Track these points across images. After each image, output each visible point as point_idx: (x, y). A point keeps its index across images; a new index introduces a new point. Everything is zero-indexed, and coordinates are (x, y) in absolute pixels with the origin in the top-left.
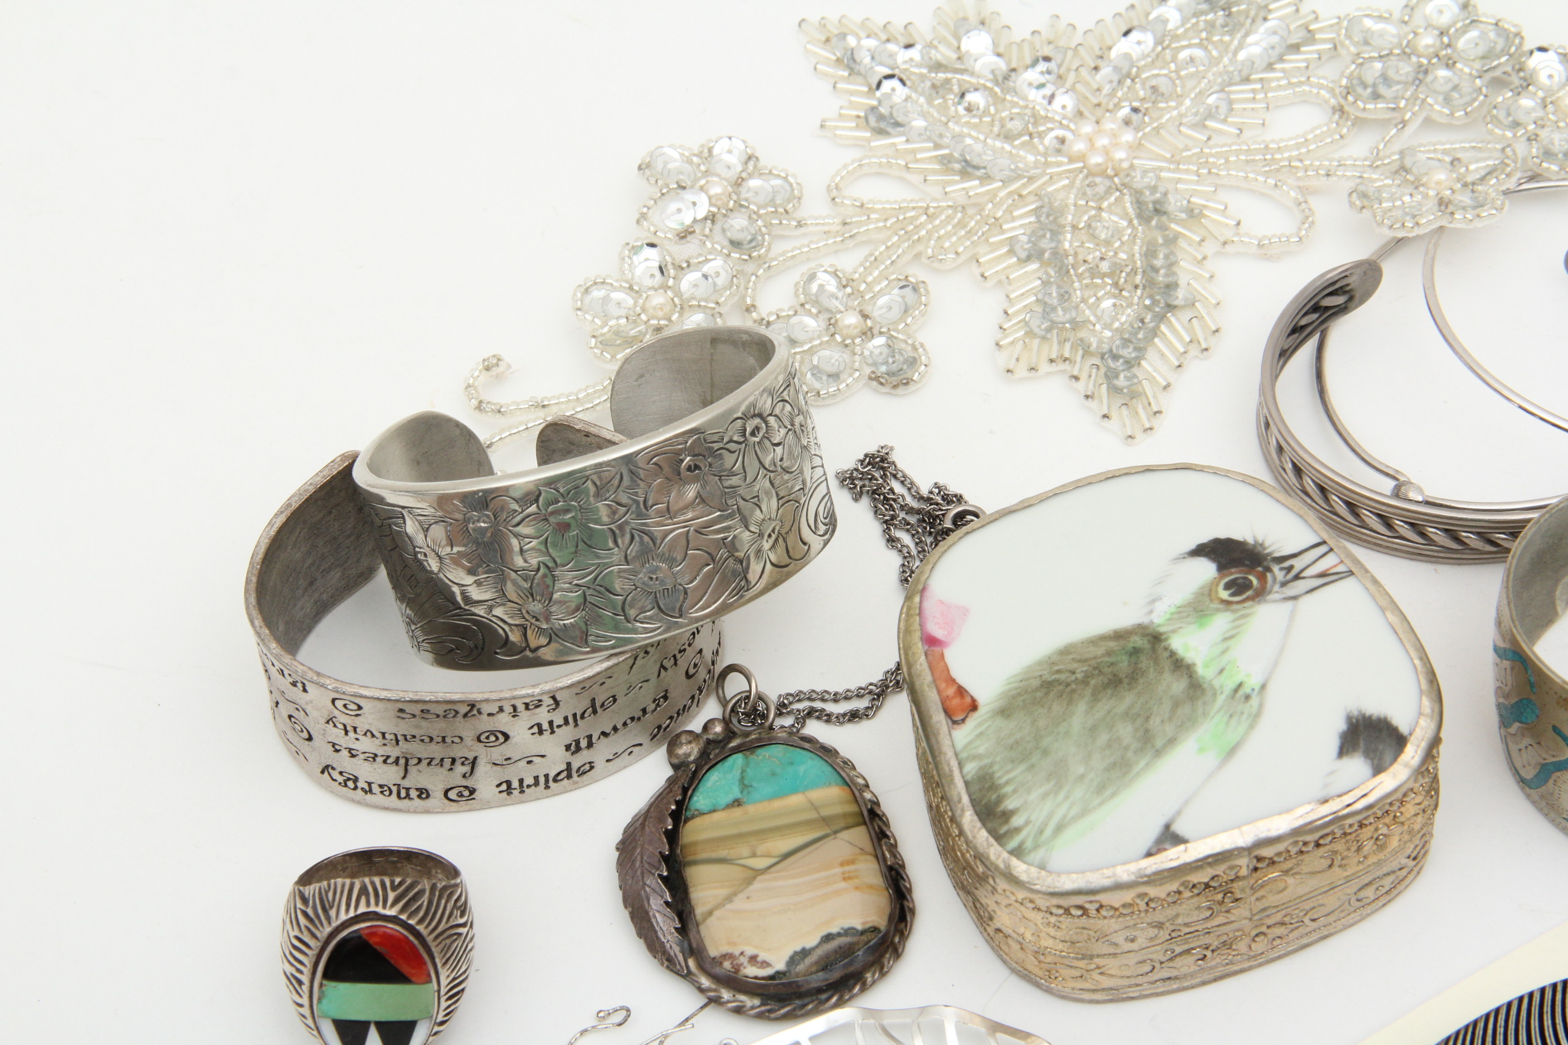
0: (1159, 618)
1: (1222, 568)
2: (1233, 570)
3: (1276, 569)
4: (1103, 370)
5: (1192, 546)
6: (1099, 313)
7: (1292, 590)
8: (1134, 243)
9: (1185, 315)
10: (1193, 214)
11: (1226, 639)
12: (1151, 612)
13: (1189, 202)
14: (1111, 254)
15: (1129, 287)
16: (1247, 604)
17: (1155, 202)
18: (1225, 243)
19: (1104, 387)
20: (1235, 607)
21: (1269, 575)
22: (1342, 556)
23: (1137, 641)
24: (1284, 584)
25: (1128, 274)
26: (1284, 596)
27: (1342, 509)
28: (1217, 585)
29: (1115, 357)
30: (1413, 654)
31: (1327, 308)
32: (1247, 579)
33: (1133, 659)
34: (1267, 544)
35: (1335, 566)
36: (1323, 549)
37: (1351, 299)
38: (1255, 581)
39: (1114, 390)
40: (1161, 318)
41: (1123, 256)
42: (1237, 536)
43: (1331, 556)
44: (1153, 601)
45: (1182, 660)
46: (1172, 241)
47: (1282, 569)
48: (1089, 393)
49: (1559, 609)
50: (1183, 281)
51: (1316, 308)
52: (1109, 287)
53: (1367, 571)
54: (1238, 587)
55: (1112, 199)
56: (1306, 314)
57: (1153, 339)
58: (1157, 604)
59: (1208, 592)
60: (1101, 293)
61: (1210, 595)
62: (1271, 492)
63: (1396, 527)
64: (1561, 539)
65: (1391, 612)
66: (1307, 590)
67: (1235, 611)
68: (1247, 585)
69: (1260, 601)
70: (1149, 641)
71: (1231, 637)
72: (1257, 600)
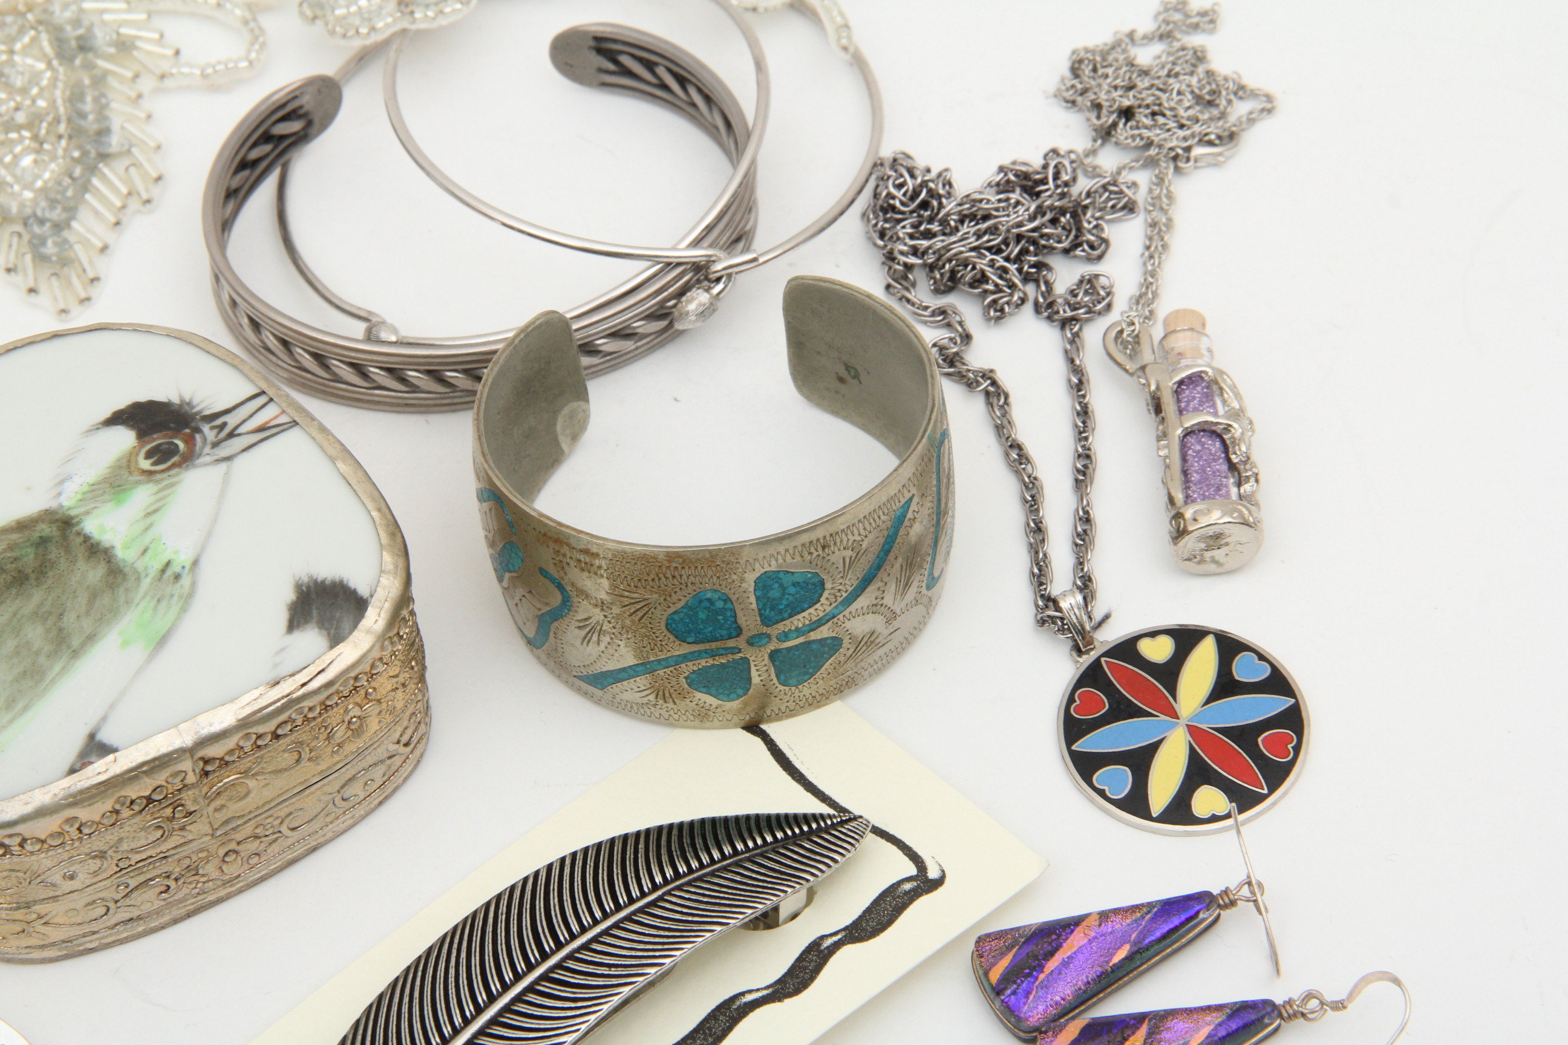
0: (69, 500)
1: (142, 435)
2: (155, 436)
3: (206, 428)
4: (26, 237)
5: (107, 414)
6: (18, 172)
7: (223, 451)
8: (55, 86)
9: (120, 165)
10: (124, 46)
11: (149, 514)
12: (60, 494)
13: (118, 34)
14: (28, 102)
15: (53, 138)
16: (173, 472)
17: (79, 38)
18: (162, 77)
19: (28, 258)
20: (158, 476)
21: (198, 437)
22: (284, 405)
23: (45, 529)
24: (215, 445)
25: (50, 124)
26: (216, 457)
27: (308, 361)
28: (137, 455)
29: (41, 222)
30: (370, 505)
31: (282, 138)
32: (173, 443)
33: (41, 550)
34: (195, 402)
35: (276, 418)
36: (262, 400)
37: (310, 123)
38: (181, 445)
39: (41, 259)
40: (92, 170)
41: (42, 103)
42: (160, 397)
43: (271, 406)
44: (62, 482)
45: (98, 544)
46: (100, 80)
47: (212, 428)
48: (11, 266)
49: (564, 446)
50: (116, 124)
51: (267, 138)
52: (27, 142)
53: (313, 419)
54: (162, 455)
55: (26, 40)
56: (255, 145)
57: (83, 195)
58: (67, 484)
59: (127, 463)
60: (18, 149)
61: (129, 467)
62: (201, 344)
63: (371, 375)
64: (549, 362)
65: (343, 461)
66: (243, 447)
67: (158, 482)
68: (173, 451)
69: (187, 466)
70: (58, 527)
71: (155, 511)
72: (184, 466)
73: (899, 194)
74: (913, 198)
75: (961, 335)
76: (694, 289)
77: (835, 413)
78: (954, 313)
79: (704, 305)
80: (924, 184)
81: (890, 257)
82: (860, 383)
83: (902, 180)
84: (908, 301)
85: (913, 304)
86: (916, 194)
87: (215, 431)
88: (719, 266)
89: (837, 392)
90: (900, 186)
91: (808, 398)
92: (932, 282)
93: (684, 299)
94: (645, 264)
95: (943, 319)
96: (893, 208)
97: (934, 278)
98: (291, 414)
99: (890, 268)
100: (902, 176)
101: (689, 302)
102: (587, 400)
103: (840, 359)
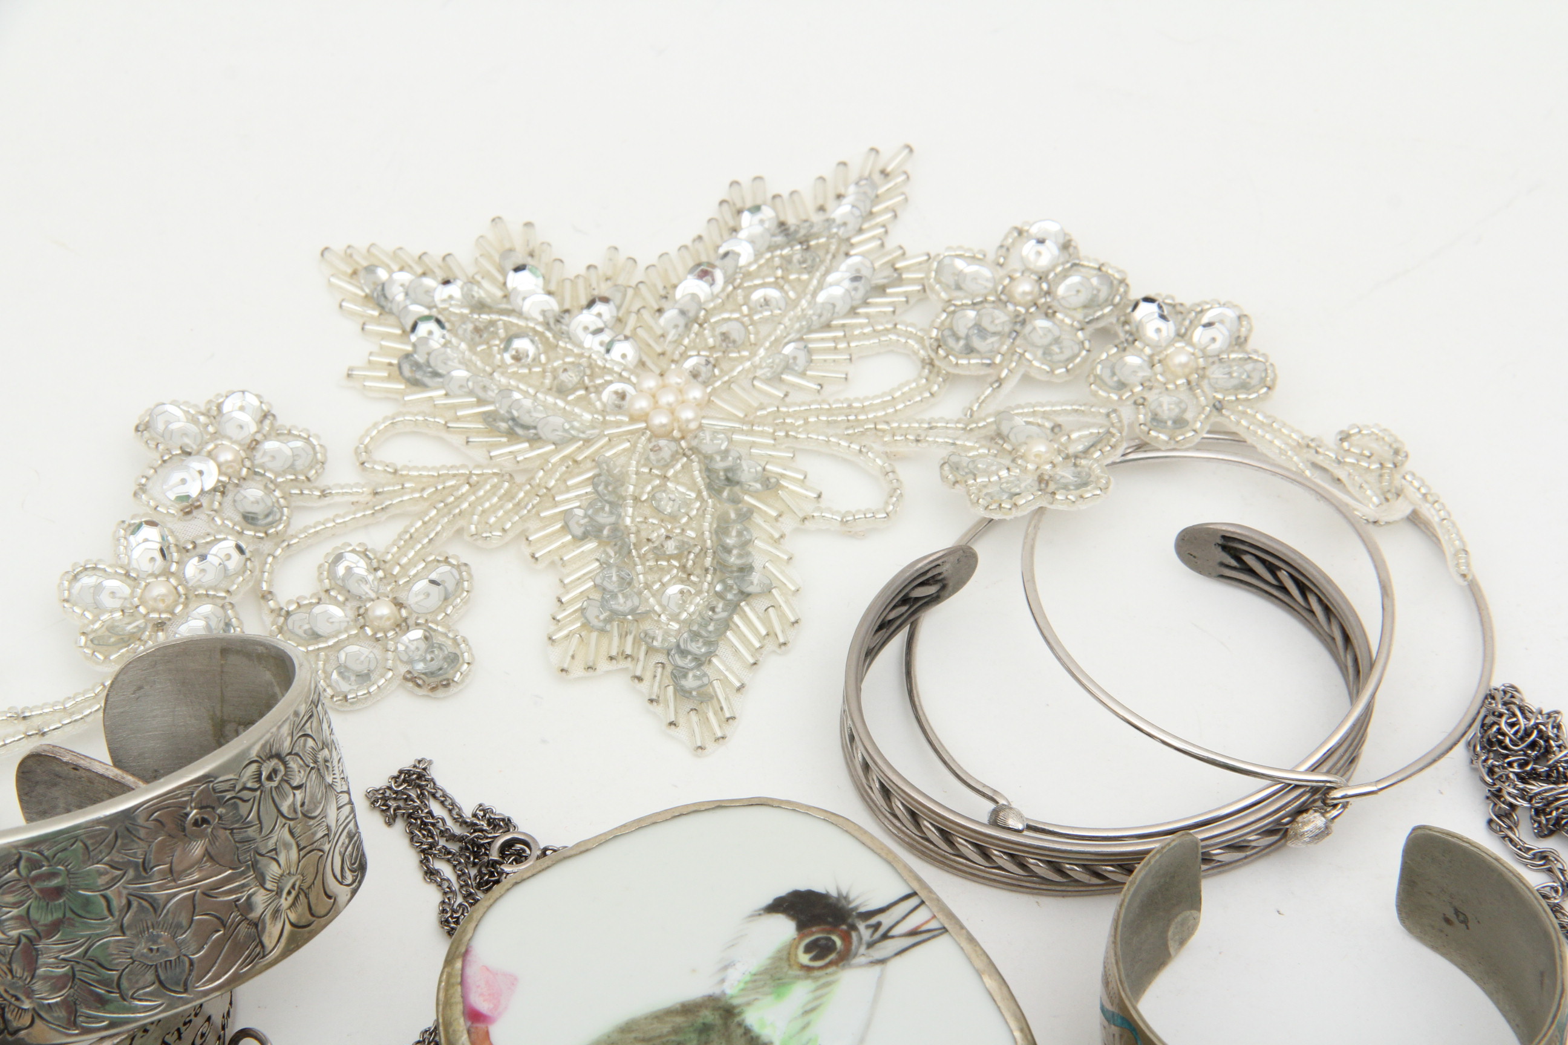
0: (732, 987)
1: (801, 926)
2: (814, 929)
3: (861, 926)
4: (669, 668)
5: (768, 900)
6: (665, 602)
7: (878, 953)
8: (703, 516)
9: (761, 604)
10: (770, 484)
11: (806, 1013)
12: (723, 981)
13: (764, 469)
14: (678, 531)
15: (698, 571)
16: (830, 970)
17: (726, 470)
18: (804, 519)
19: (671, 689)
20: (816, 973)
21: (854, 934)
22: (935, 910)
23: (708, 1016)
24: (870, 945)
25: (696, 556)
26: (871, 959)
27: (934, 836)
28: (797, 947)
29: (684, 653)
30: (1013, 1025)
31: (917, 599)
32: (830, 939)
33: (703, 1038)
34: (852, 897)
35: (927, 922)
36: (913, 902)
37: (944, 587)
38: (839, 942)
39: (682, 693)
40: (734, 607)
41: (691, 534)
42: (819, 887)
43: (922, 909)
44: (725, 968)
45: (758, 1038)
46: (746, 515)
47: (868, 927)
48: (654, 697)
49: (1172, 951)
50: (758, 561)
51: (905, 600)
52: (675, 571)
53: (962, 927)
54: (820, 950)
55: (678, 466)
56: (895, 607)
57: (725, 632)
58: (730, 971)
59: (786, 956)
60: (666, 579)
61: (788, 959)
62: (857, 834)
63: (994, 858)
64: (1174, 877)
65: (989, 976)
66: (896, 951)
67: (816, 979)
68: (828, 948)
69: (844, 965)
70: (720, 1015)
71: (813, 1010)
72: (841, 964)
73: (1510, 732)
74: (1522, 739)
75: (1562, 885)
76: (1311, 812)
77: (1435, 948)
78: (1556, 860)
79: (1320, 828)
80: (1536, 726)
81: (1497, 795)
82: (1468, 928)
83: (1514, 719)
84: (1511, 841)
85: (1515, 846)
86: (1527, 733)
87: (870, 931)
88: (1337, 794)
89: (1441, 931)
90: (1512, 725)
91: (1410, 930)
92: (1536, 825)
93: (1300, 819)
94: (1267, 782)
95: (1544, 865)
96: (1500, 743)
97: (1540, 823)
98: (941, 920)
99: (1495, 804)
100: (1514, 715)
101: (1304, 824)
102: (1199, 910)
103: (1451, 903)
